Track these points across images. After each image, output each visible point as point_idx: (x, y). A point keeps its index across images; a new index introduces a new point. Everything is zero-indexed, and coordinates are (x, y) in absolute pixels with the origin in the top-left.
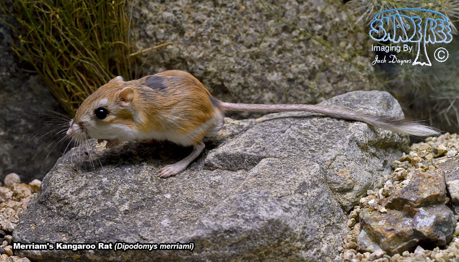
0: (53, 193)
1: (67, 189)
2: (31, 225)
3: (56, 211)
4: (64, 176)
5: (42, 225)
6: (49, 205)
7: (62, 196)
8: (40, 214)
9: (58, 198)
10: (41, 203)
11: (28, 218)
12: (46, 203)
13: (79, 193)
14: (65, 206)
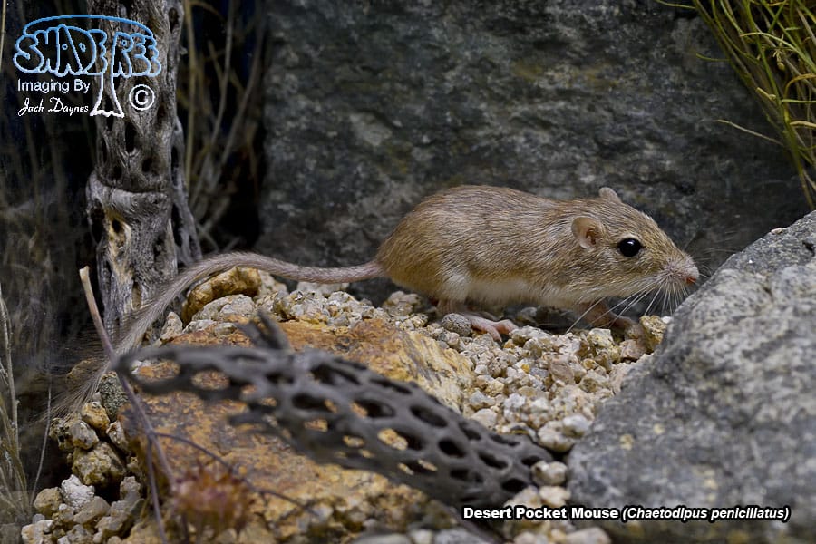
0: (695, 349)
1: (734, 341)
2: (623, 439)
3: (696, 403)
4: (731, 305)
5: (652, 441)
6: (680, 385)
7: (719, 362)
8: (651, 410)
9: (705, 365)
10: (659, 377)
11: (617, 418)
12: (674, 379)
13: (766, 355)
14: (724, 391)
